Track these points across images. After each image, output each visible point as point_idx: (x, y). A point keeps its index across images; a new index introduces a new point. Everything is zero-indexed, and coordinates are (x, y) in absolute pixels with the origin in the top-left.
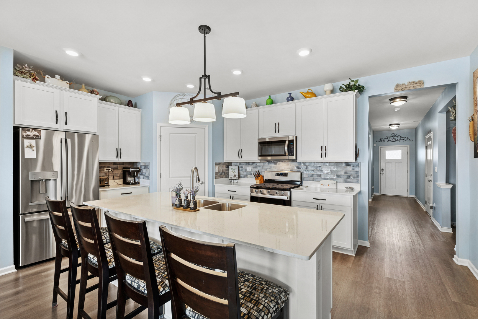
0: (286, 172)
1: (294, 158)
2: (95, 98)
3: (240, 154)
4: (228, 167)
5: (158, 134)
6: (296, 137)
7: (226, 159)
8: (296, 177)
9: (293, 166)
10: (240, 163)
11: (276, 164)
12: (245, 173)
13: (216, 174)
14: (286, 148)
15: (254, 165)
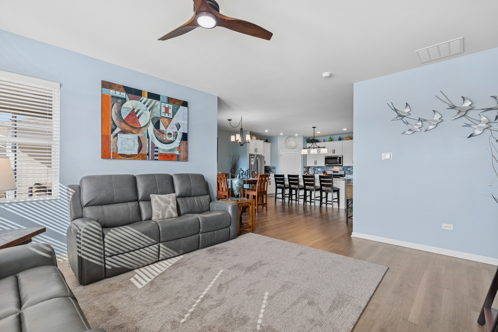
0: (338, 171)
1: (341, 164)
2: (262, 142)
3: (316, 163)
4: (308, 169)
5: (280, 154)
6: (342, 156)
7: (308, 165)
8: (342, 173)
9: (341, 168)
10: (315, 167)
11: (333, 167)
12: (317, 172)
13: (304, 171)
14: (338, 160)
15: (322, 168)
